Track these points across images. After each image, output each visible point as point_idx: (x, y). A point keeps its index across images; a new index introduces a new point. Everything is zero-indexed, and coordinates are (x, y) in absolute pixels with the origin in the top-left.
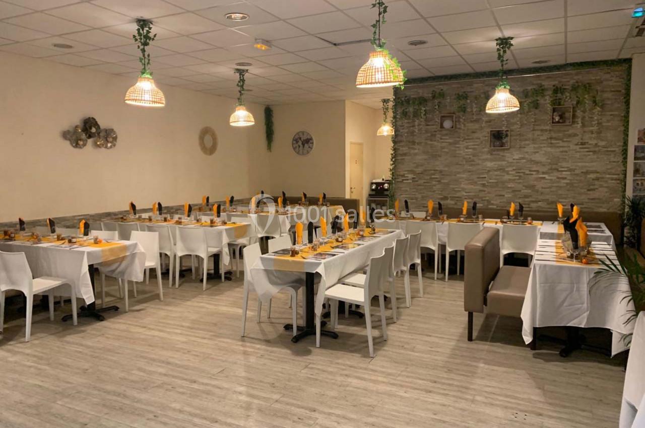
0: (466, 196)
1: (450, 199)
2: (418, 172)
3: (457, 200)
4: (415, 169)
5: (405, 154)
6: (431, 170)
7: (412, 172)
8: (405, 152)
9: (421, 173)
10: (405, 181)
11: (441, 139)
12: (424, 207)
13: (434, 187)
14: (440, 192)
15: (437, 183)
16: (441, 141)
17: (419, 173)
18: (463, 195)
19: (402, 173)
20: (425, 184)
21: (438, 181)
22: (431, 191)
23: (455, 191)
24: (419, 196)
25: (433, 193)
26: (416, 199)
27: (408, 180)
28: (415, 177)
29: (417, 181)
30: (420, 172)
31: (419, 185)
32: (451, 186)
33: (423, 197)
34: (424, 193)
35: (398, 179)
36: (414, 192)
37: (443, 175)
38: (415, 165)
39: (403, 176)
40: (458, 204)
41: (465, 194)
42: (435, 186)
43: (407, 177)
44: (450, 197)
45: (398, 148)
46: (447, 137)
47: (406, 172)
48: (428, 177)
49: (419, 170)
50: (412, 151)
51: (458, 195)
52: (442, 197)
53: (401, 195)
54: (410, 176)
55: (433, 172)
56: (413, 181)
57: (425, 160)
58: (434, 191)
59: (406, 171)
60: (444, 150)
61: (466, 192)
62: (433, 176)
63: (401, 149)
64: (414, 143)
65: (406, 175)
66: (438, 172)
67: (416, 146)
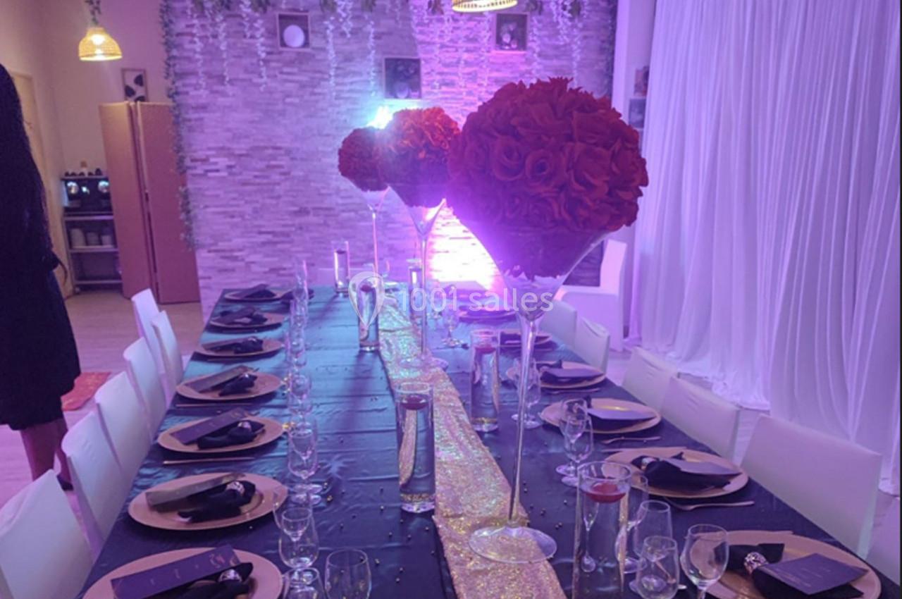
0: (343, 205)
1: (312, 213)
2: (237, 152)
3: (326, 216)
4: (228, 145)
5: (203, 108)
6: (266, 148)
7: (223, 151)
8: (202, 101)
9: (247, 155)
10: (210, 174)
11: (282, 73)
12: (260, 233)
13: (277, 187)
14: (291, 199)
15: (283, 177)
16: (280, 76)
17: (241, 155)
18: (337, 204)
19: (200, 155)
20: (258, 181)
21: (284, 174)
22: (272, 198)
23: (320, 194)
24: (248, 209)
25: (274, 202)
26: (242, 216)
27: (217, 171)
28: (233, 163)
29: (240, 174)
30: (244, 152)
31: (245, 184)
32: (312, 184)
33: (255, 211)
34: (257, 202)
35: (195, 168)
36: (234, 199)
37: (293, 159)
38: (229, 135)
39: (205, 160)
40: (330, 223)
41: (340, 201)
42: (278, 184)
43: (216, 163)
44: (315, 209)
45: (185, 89)
46: (295, 70)
47: (213, 152)
48: (262, 165)
49: (241, 147)
50: (221, 100)
51: (327, 204)
52: (296, 209)
53: (206, 207)
54: (223, 162)
55: (270, 151)
56: (230, 174)
57: (252, 122)
58: (279, 197)
59: (210, 149)
60: (288, 100)
61: (342, 198)
62: (273, 163)
63: (192, 93)
64: (221, 79)
65: (212, 160)
66: (282, 152)
67: (229, 89)
